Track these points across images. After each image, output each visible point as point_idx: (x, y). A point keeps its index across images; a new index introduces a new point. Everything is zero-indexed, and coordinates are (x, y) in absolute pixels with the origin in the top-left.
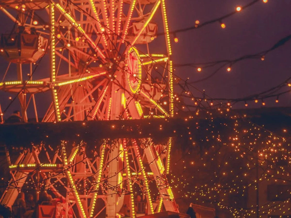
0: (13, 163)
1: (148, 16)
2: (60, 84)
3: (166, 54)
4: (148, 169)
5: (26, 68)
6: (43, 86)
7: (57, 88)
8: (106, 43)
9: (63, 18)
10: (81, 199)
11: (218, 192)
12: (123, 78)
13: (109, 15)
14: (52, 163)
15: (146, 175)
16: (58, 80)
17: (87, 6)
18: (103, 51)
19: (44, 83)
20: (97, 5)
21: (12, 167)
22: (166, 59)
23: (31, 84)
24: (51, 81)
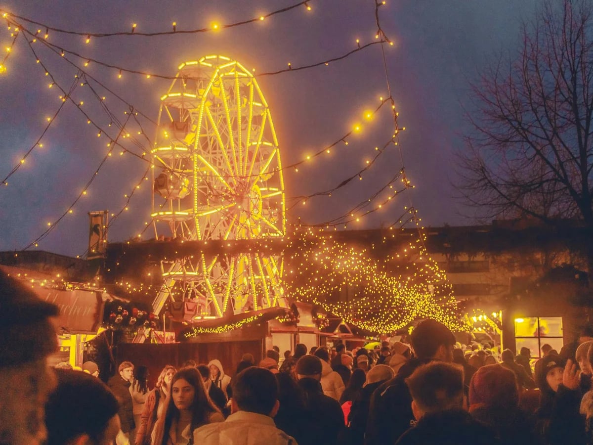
0: (166, 272)
1: (267, 161)
2: (200, 215)
3: (280, 189)
4: (266, 273)
5: (175, 202)
6: (189, 216)
7: (198, 218)
8: (235, 183)
9: (203, 165)
10: (216, 297)
11: (331, 295)
12: (248, 207)
13: (237, 159)
14: (195, 272)
15: (265, 278)
16: (200, 211)
17: (221, 155)
18: (233, 188)
19: (189, 214)
20: (229, 154)
21: (164, 275)
22: (280, 193)
23: (178, 215)
24: (194, 211)
